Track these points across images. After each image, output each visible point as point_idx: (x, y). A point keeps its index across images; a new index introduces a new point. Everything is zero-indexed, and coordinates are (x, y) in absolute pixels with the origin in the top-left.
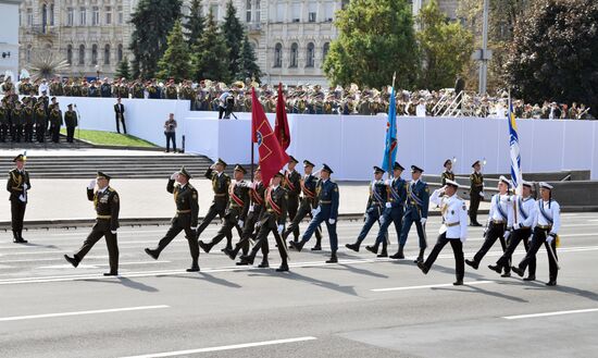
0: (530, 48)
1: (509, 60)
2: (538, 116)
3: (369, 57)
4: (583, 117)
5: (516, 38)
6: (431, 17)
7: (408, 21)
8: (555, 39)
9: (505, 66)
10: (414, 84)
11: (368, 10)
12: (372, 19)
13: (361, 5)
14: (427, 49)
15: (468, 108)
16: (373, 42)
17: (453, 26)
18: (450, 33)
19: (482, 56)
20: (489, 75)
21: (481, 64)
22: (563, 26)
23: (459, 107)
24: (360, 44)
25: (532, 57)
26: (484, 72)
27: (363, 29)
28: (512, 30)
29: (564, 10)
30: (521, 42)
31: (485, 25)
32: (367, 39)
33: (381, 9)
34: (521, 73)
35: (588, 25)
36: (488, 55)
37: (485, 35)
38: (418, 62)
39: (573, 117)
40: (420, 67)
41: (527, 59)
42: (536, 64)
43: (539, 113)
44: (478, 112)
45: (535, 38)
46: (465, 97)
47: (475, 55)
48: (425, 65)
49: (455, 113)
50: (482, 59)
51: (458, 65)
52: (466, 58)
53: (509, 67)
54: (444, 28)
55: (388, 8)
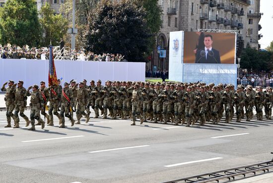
0: (96, 27)
1: (86, 33)
2: (101, 60)
3: (16, 31)
4: (121, 61)
5: (89, 22)
6: (47, 12)
7: (35, 13)
8: (108, 23)
9: (84, 35)
10: (39, 45)
11: (14, 7)
12: (17, 12)
13: (11, 5)
14: (45, 27)
15: (67, 56)
16: (17, 23)
17: (57, 16)
18: (56, 20)
19: (72, 32)
20: (76, 41)
21: (72, 35)
22: (111, 17)
23: (62, 55)
24: (11, 24)
25: (97, 31)
26: (74, 39)
27: (12, 17)
28: (87, 19)
29: (112, 9)
30: (91, 24)
31: (73, 16)
32: (14, 22)
33: (21, 7)
34: (92, 39)
35: (123, 16)
36: (76, 31)
37: (73, 21)
38: (41, 33)
39: (117, 61)
40: (42, 36)
41: (95, 33)
42: (99, 35)
43: (101, 58)
44: (72, 58)
45: (98, 23)
46: (65, 51)
47: (69, 31)
48: (44, 35)
49: (60, 58)
50: (72, 33)
51: (61, 36)
52: (65, 32)
53: (86, 36)
54: (53, 17)
55: (24, 7)
